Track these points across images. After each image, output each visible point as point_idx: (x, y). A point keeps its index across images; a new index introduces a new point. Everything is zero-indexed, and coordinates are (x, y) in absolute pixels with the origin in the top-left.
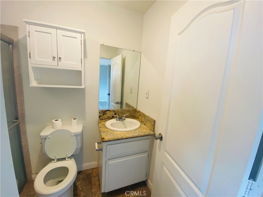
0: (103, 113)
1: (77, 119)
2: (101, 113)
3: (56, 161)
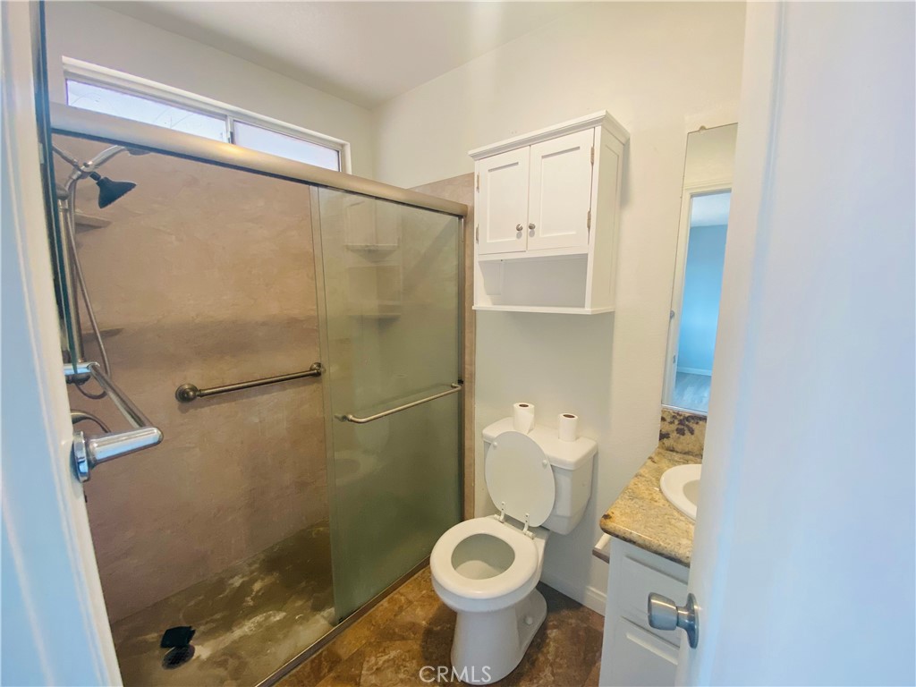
0: (676, 422)
1: (576, 417)
2: (671, 423)
3: (502, 517)
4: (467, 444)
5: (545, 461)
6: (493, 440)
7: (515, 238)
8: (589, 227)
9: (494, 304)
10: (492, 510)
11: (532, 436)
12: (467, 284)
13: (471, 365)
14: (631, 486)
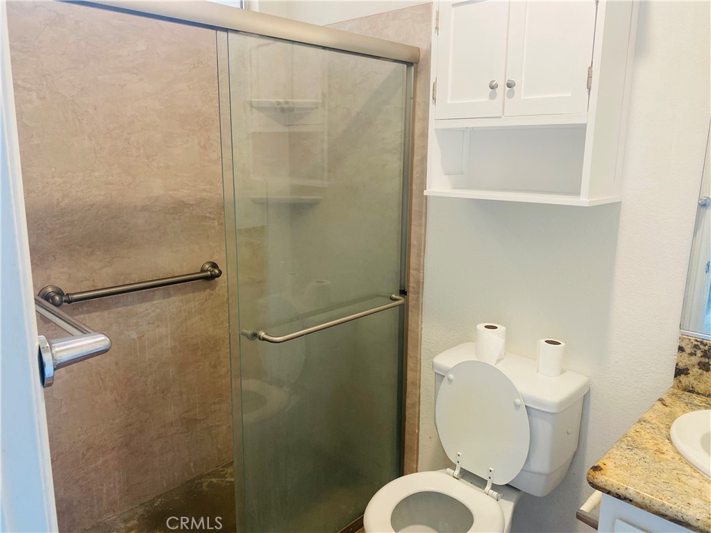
0: (699, 354)
2: (692, 354)
3: (457, 472)
4: (410, 375)
5: (518, 401)
6: (447, 371)
7: (487, 99)
8: (589, 88)
9: (455, 188)
10: (443, 462)
11: (499, 367)
12: (416, 158)
13: (418, 270)
14: (631, 432)
